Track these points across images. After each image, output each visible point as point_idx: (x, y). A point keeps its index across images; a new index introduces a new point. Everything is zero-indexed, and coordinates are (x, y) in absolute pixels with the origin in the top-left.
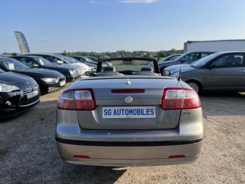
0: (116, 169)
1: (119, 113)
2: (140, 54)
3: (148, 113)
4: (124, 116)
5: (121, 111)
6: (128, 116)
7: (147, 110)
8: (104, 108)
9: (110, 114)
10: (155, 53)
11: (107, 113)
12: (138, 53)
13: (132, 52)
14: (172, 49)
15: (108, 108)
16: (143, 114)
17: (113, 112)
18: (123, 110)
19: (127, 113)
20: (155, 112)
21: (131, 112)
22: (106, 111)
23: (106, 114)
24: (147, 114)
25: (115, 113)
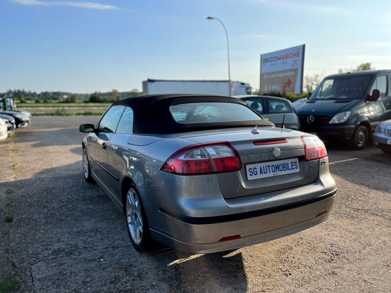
0: (229, 255)
1: (266, 172)
2: (56, 96)
3: (293, 167)
4: (271, 174)
5: (268, 168)
6: (275, 173)
7: (292, 163)
8: (248, 167)
9: (255, 173)
10: (84, 96)
11: (252, 172)
12: (51, 95)
13: (38, 92)
14: (113, 90)
15: (252, 166)
16: (289, 169)
17: (258, 171)
18: (269, 166)
19: (274, 170)
20: (298, 164)
21: (277, 167)
22: (251, 170)
23: (251, 174)
24: (293, 169)
25: (261, 172)
